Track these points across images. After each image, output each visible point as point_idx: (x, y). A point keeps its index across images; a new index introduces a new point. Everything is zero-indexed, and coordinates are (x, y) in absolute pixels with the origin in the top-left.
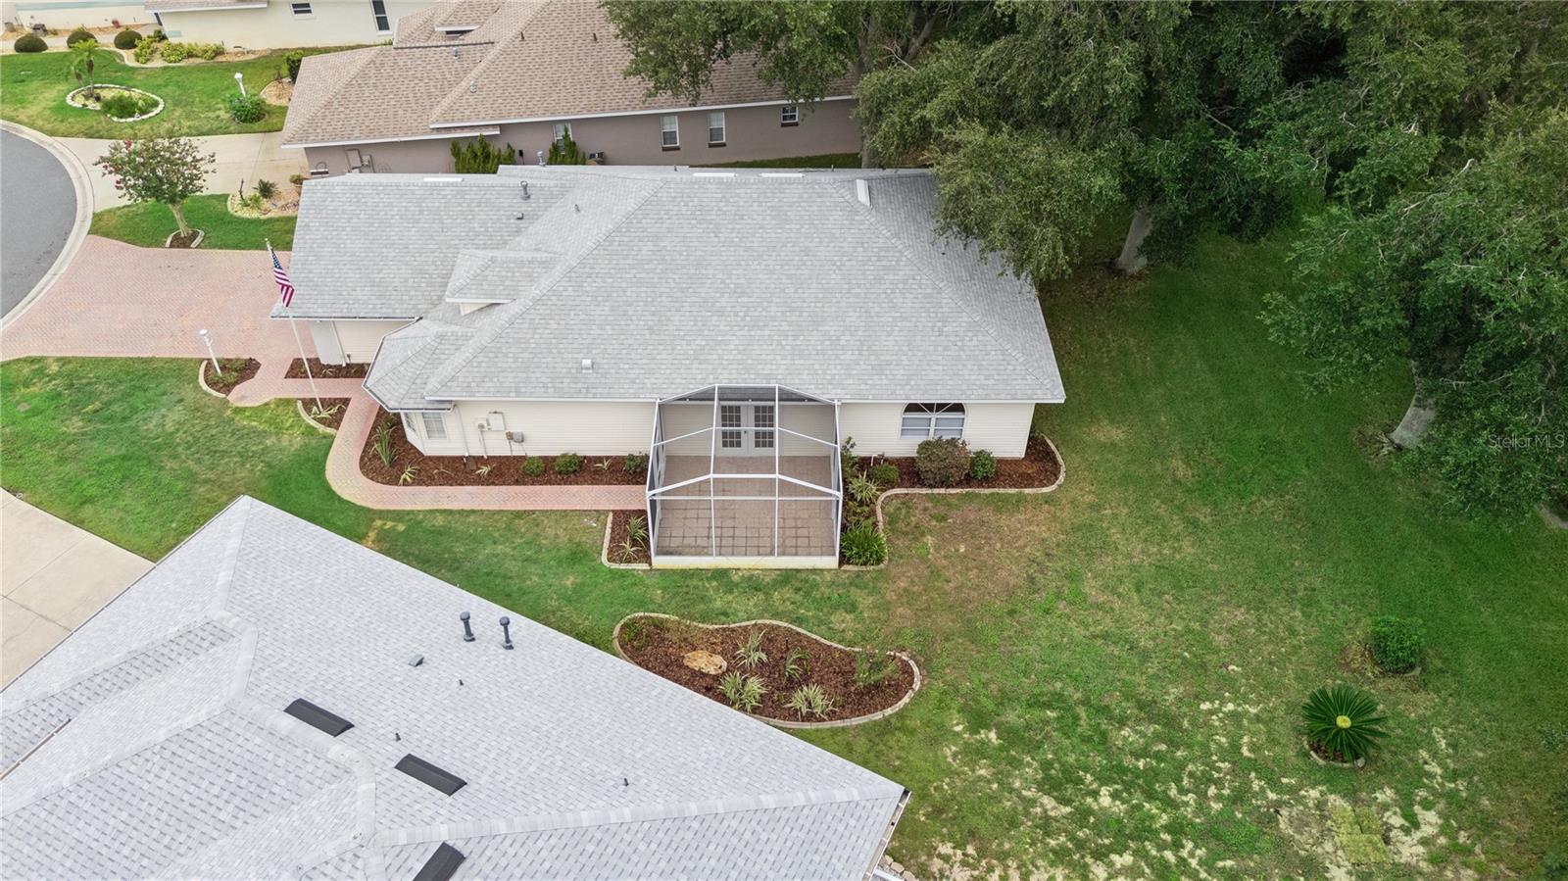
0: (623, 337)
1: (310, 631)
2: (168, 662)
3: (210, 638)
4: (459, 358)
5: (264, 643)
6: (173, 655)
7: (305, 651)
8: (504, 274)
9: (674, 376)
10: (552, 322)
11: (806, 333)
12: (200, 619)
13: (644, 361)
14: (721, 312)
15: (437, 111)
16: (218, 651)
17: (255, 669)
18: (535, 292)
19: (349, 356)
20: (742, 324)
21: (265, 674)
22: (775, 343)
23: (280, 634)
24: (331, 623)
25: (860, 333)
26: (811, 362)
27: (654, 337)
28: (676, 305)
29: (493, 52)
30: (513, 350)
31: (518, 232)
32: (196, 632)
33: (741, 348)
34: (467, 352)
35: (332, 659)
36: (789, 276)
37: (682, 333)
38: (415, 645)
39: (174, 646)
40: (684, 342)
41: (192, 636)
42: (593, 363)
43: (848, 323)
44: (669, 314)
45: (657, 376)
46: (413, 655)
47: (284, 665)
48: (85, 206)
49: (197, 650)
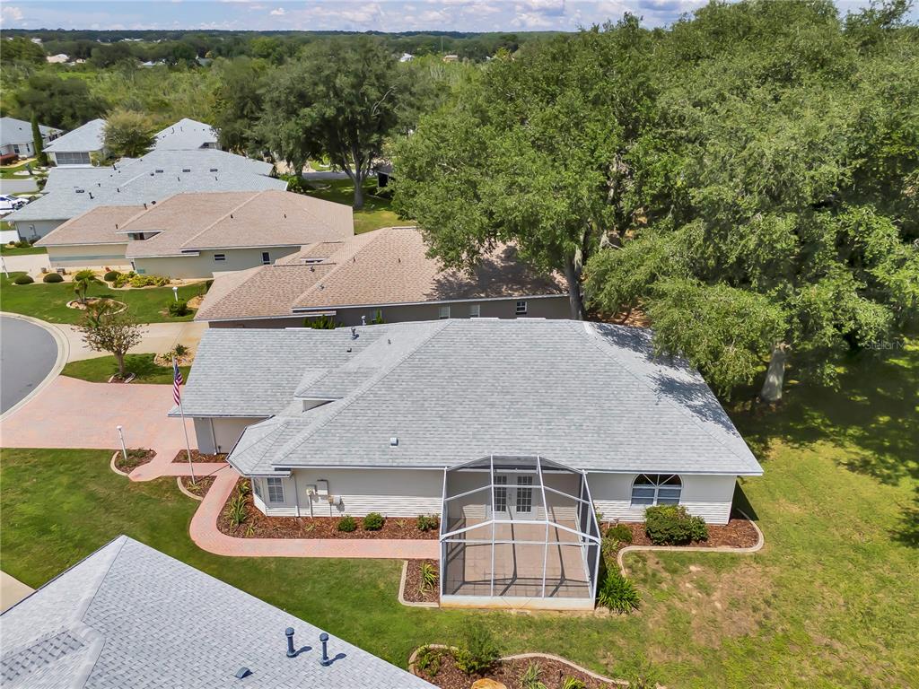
0: (421, 422)
1: (151, 643)
2: (21, 671)
3: (63, 647)
4: (299, 437)
5: (108, 651)
6: (27, 664)
7: (143, 661)
8: (336, 380)
9: (459, 450)
10: (369, 412)
11: (556, 420)
12: (58, 629)
13: (436, 439)
14: (492, 405)
15: (297, 300)
16: (66, 659)
17: (94, 674)
18: (358, 392)
19: (219, 447)
20: (508, 413)
21: (102, 680)
22: (533, 427)
23: (124, 644)
24: (171, 637)
25: (597, 421)
26: (562, 441)
27: (443, 422)
28: (460, 400)
29: (335, 268)
30: (339, 431)
31: (347, 360)
32: (51, 641)
33: (508, 430)
34: (305, 433)
35: (166, 669)
36: (541, 381)
37: (463, 419)
38: (243, 659)
39: (31, 656)
40: (465, 426)
41: (47, 645)
42: (397, 441)
43: (587, 414)
44: (454, 406)
45: (445, 450)
46: (240, 667)
47: (122, 672)
48: (62, 358)
49: (49, 659)
